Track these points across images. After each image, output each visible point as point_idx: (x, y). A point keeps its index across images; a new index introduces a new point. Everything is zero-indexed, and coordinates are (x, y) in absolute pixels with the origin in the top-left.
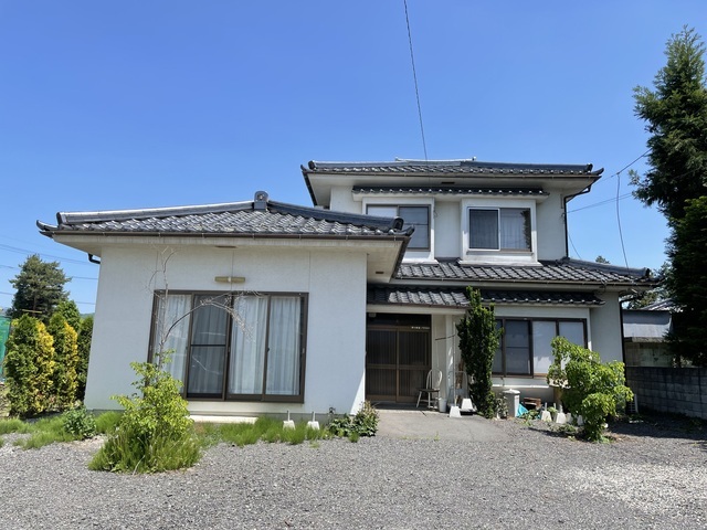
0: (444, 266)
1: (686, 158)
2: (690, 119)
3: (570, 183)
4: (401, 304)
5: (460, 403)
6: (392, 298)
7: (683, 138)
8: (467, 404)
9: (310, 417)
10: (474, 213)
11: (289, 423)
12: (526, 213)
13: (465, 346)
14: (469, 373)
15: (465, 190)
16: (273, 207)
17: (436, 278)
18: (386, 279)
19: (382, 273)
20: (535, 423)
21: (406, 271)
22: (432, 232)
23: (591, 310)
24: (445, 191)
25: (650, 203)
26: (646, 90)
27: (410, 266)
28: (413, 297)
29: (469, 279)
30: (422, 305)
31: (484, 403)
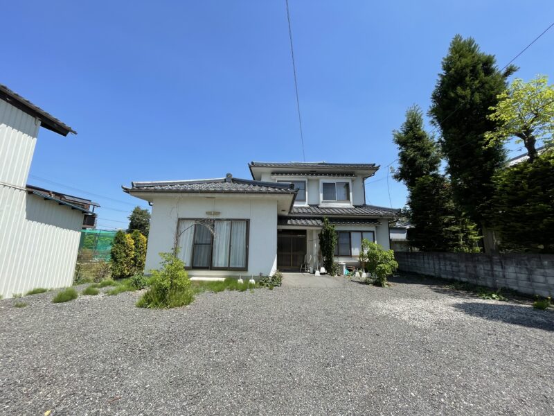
0: (312, 208)
1: (415, 161)
2: (417, 144)
3: (366, 172)
4: (293, 225)
5: (319, 269)
6: (289, 222)
7: (414, 151)
8: (323, 270)
9: (250, 278)
10: (325, 185)
11: (241, 281)
12: (347, 185)
13: (322, 243)
14: (324, 255)
15: (321, 175)
16: (234, 181)
17: (309, 213)
18: (286, 214)
19: (284, 211)
20: (353, 278)
21: (295, 210)
22: (307, 193)
23: (376, 227)
24: (312, 174)
25: (400, 180)
26: (398, 131)
27: (297, 208)
28: (299, 222)
29: (323, 214)
30: (303, 225)
31: (331, 269)
